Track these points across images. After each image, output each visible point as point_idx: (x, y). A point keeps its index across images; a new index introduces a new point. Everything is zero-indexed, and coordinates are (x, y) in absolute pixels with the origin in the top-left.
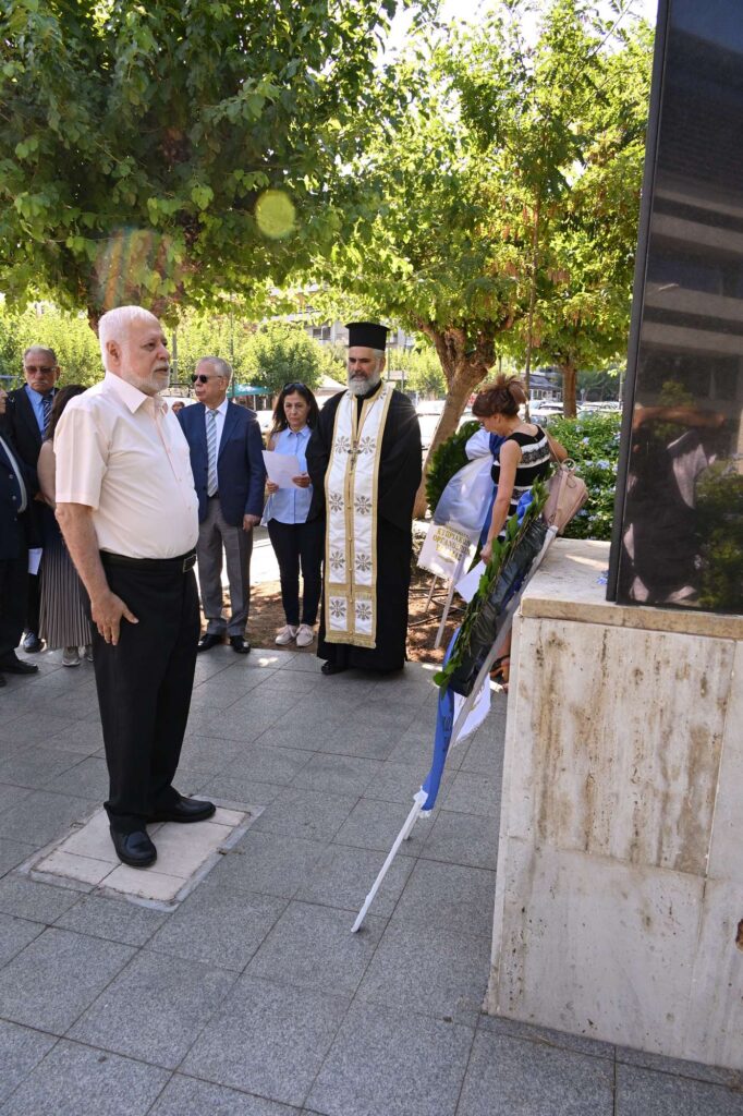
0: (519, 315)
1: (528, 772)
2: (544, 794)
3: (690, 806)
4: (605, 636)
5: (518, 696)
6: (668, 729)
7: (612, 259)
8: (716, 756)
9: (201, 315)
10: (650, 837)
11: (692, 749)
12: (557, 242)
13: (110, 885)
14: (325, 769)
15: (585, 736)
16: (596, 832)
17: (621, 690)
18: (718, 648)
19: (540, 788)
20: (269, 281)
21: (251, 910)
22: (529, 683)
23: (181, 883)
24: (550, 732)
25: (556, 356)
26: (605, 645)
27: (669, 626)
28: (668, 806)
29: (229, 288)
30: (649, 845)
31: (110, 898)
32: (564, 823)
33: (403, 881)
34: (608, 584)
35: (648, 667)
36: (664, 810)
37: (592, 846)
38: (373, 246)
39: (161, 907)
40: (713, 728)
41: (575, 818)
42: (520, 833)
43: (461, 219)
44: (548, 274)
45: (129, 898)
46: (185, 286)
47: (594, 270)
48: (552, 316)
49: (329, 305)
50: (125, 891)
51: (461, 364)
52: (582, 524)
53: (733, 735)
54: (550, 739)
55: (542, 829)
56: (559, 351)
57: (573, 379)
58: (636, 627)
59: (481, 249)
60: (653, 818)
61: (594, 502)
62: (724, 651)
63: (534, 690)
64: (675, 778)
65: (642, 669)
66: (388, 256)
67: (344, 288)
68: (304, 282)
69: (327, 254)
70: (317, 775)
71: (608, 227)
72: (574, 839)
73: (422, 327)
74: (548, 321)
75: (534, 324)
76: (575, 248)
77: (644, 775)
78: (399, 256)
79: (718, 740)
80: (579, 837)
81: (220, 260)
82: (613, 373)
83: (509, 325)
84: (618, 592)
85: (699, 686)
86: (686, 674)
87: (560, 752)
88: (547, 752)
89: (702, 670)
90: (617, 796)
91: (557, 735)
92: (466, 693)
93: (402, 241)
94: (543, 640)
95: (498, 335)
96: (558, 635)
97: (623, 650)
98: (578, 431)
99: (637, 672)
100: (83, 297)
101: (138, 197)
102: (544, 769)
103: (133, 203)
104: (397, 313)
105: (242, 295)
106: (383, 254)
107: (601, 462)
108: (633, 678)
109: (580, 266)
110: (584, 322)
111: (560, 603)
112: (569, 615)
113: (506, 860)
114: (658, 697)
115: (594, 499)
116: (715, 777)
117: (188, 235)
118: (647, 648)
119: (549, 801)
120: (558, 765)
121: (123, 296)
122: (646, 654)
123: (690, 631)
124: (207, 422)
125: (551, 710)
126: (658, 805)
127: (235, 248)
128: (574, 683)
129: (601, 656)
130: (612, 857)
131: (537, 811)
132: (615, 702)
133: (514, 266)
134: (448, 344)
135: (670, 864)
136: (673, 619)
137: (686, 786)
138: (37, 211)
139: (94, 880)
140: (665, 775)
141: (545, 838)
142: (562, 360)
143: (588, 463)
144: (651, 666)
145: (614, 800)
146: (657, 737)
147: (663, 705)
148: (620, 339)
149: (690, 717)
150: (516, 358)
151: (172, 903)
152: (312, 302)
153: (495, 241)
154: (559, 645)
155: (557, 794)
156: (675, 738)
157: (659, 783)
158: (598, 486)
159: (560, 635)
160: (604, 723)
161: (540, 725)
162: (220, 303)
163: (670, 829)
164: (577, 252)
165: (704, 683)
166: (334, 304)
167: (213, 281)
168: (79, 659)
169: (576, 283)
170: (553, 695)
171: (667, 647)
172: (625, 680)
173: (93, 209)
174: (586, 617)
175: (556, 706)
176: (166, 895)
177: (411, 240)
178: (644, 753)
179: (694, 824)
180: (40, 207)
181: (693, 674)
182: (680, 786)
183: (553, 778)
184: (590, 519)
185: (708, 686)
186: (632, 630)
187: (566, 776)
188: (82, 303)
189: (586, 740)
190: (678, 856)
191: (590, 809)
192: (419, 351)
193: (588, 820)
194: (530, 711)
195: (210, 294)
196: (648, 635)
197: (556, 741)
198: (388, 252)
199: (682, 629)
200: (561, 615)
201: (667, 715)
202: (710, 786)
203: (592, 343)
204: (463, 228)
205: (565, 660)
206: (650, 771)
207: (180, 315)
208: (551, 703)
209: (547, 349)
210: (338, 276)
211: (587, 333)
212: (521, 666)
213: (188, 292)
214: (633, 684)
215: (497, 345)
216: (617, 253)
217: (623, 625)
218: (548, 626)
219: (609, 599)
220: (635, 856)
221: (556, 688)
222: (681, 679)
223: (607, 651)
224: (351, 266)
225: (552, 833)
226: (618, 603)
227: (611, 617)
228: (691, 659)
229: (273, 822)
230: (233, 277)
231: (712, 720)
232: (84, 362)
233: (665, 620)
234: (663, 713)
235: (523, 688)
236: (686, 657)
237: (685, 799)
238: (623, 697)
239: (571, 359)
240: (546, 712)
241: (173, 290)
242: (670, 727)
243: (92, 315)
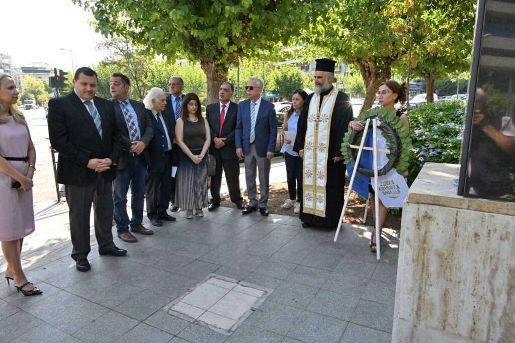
0: (404, 53)
1: (410, 284)
2: (420, 297)
3: (508, 311)
4: (457, 214)
5: (405, 244)
6: (495, 268)
7: (455, 22)
9: (250, 60)
10: (483, 327)
11: (510, 280)
12: (425, 15)
13: (202, 320)
14: (303, 273)
15: (444, 268)
16: (450, 321)
17: (466, 244)
19: (417, 294)
20: (280, 44)
21: (266, 339)
22: (412, 238)
23: (233, 322)
24: (423, 264)
25: (423, 73)
26: (456, 219)
27: (496, 210)
28: (494, 310)
29: (263, 47)
30: (482, 331)
31: (202, 326)
32: (431, 313)
33: (341, 333)
34: (459, 186)
35: (483, 233)
36: (491, 312)
37: (447, 328)
38: (330, 23)
39: (224, 333)
41: (438, 312)
42: (405, 317)
43: (373, 8)
44: (419, 31)
45: (210, 327)
46: (242, 48)
47: (444, 29)
48: (422, 53)
49: (308, 54)
50: (209, 323)
51: (373, 79)
52: (439, 156)
54: (423, 268)
55: (418, 316)
56: (425, 71)
57: (432, 84)
58: (476, 210)
59: (384, 20)
60: (485, 316)
61: (445, 145)
63: (414, 242)
64: (500, 294)
65: (479, 233)
66: (337, 28)
67: (316, 44)
68: (297, 43)
69: (307, 28)
70: (299, 276)
71: (453, 6)
72: (437, 323)
73: (353, 62)
74: (420, 55)
75: (412, 57)
76: (435, 18)
77: (479, 292)
78: (343, 28)
80: (440, 322)
81: (258, 34)
82: (453, 80)
83: (398, 59)
86: (507, 238)
87: (429, 275)
88: (422, 275)
90: (463, 302)
91: (428, 266)
93: (345, 21)
94: (420, 216)
95: (393, 64)
96: (429, 213)
97: (468, 222)
98: (436, 108)
99: (476, 235)
100: (199, 55)
101: (222, 9)
102: (420, 285)
103: (220, 12)
104: (341, 56)
105: (268, 51)
106: (335, 27)
107: (449, 124)
108: (473, 238)
109: (437, 27)
110: (439, 55)
111: (430, 196)
112: (436, 203)
113: (398, 330)
114: (489, 250)
115: (445, 143)
117: (244, 24)
118: (483, 222)
119: (422, 301)
120: (428, 283)
121: (215, 54)
122: (482, 226)
123: (510, 213)
124: (251, 108)
125: (424, 253)
126: (488, 309)
127: (265, 29)
128: (438, 238)
129: (454, 225)
130: (459, 335)
131: (415, 306)
132: (462, 251)
133: (401, 29)
134: (366, 69)
135: (494, 342)
136: (499, 206)
137: (506, 300)
138: (178, 17)
139: (196, 317)
140: (492, 293)
141: (420, 320)
142: (426, 75)
143: (442, 125)
144: (485, 232)
145: (461, 304)
146: (488, 271)
147: (492, 254)
148: (459, 63)
149: (509, 262)
150: (402, 75)
151: (229, 331)
152: (300, 53)
153: (391, 17)
154: (429, 218)
155: (427, 298)
156: (499, 273)
157: (489, 297)
158: (448, 137)
159: (430, 213)
160: (456, 262)
161: (418, 260)
162: (258, 55)
163: (495, 323)
164: (436, 20)
166: (311, 53)
167: (255, 45)
168: (193, 215)
169: (435, 35)
170: (425, 245)
171: (495, 222)
172: (468, 239)
173: (203, 15)
174: (445, 204)
175: (427, 250)
176: (227, 328)
177: (348, 20)
178: (480, 280)
179: (510, 321)
180: (180, 16)
181: (510, 238)
182: (502, 300)
183: (425, 289)
184: (443, 153)
186: (473, 211)
187: (433, 289)
188: (198, 58)
189: (445, 270)
190: (500, 339)
191: (446, 308)
192: (352, 74)
193: (445, 314)
194: (412, 252)
195: (253, 51)
196: (484, 215)
197: (427, 270)
198: (337, 26)
199: (505, 212)
200: (431, 202)
201: (494, 260)
203: (443, 66)
204: (375, 12)
205: (433, 227)
206: (483, 289)
207: (240, 61)
208: (424, 249)
209: (418, 70)
210: (313, 40)
211: (440, 61)
212: (407, 228)
213: (244, 51)
214: (474, 242)
215: (392, 69)
216: (458, 19)
217: (468, 209)
218: (423, 208)
219: (459, 194)
220: (473, 336)
221: (427, 241)
222: (504, 240)
223: (458, 223)
224: (319, 34)
225: (424, 319)
226: (464, 197)
227: (461, 204)
228: (510, 229)
229: (277, 297)
230: (263, 42)
232: (200, 86)
233: (494, 207)
234: (492, 259)
235: (408, 240)
236: (507, 228)
237: (505, 308)
238: (467, 248)
239: (431, 75)
240: (421, 254)
241: (236, 49)
242: (496, 266)
243: (202, 63)
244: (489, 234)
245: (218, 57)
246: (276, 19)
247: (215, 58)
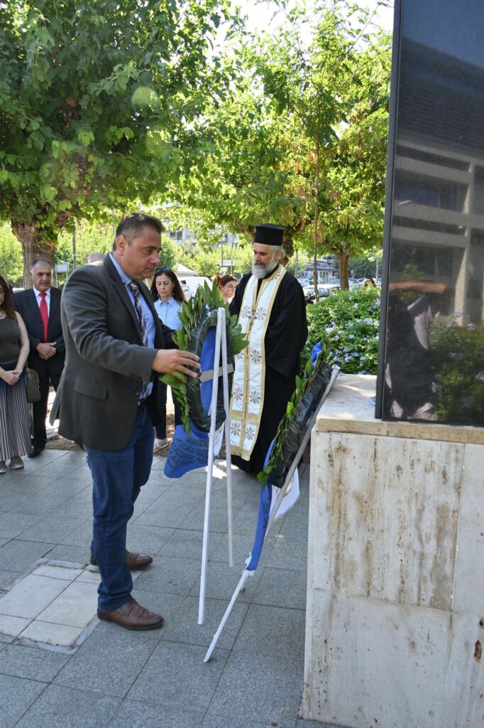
0: (308, 222)
1: (325, 541)
2: (337, 557)
3: (439, 561)
4: (375, 443)
5: (316, 488)
6: (421, 508)
7: (368, 185)
8: (455, 525)
9: (92, 224)
10: (412, 585)
11: (438, 521)
12: (332, 174)
13: (26, 636)
14: (183, 541)
15: (364, 514)
16: (375, 583)
17: (388, 481)
18: (453, 449)
19: (334, 552)
20: (138, 201)
21: (131, 649)
22: (324, 478)
23: (80, 631)
24: (340, 512)
25: (334, 249)
26: (375, 450)
27: (419, 435)
28: (424, 562)
29: (110, 205)
30: (412, 590)
31: (28, 646)
32: (352, 577)
33: (240, 622)
34: (376, 406)
35: (406, 465)
36: (421, 565)
37: (372, 593)
38: (209, 176)
39: (65, 651)
40: (452, 506)
41: (360, 573)
42: (321, 586)
43: (268, 159)
44: (326, 194)
45: (41, 645)
46: (80, 205)
47: (356, 193)
48: (330, 222)
49: (180, 216)
50: (38, 639)
52: (356, 362)
53: (466, 511)
54: (340, 517)
55: (337, 582)
56: (336, 245)
57: (346, 263)
58: (396, 437)
59: (281, 178)
60: (414, 571)
61: (363, 347)
62: (457, 451)
63: (328, 483)
64: (428, 542)
65: (402, 466)
66: (219, 183)
67: (190, 205)
68: (163, 201)
69: (176, 181)
70: (177, 546)
71: (365, 164)
72: (359, 588)
73: (243, 231)
74: (328, 226)
75: (318, 228)
76: (344, 178)
77: (406, 540)
78: (226, 183)
79: (456, 514)
80: (363, 587)
81: (104, 186)
82: (371, 259)
83: (302, 229)
84: (383, 412)
85: (441, 476)
86: (432, 469)
87: (347, 526)
88: (338, 527)
89: (442, 465)
90: (388, 556)
91: (345, 514)
92: (280, 485)
93: (229, 174)
94: (333, 448)
95: (295, 236)
96: (343, 444)
97: (388, 452)
98: (350, 299)
99: (399, 468)
100: (8, 213)
101: (45, 144)
102: (337, 540)
103: (42, 148)
104: (226, 221)
105: (119, 210)
106: (216, 182)
107: (366, 320)
108: (396, 473)
109: (347, 189)
110: (352, 226)
111: (343, 421)
112: (350, 430)
113: (313, 605)
114: (413, 485)
115: (363, 345)
116: (455, 540)
117: (81, 170)
118: (405, 451)
119: (341, 561)
120: (347, 536)
121: (35, 211)
122: (404, 455)
123: (433, 438)
125: (340, 497)
126: (416, 562)
127: (114, 178)
128: (355, 477)
129: (373, 457)
130: (386, 600)
131: (333, 569)
132: (384, 489)
133: (303, 190)
135: (427, 603)
136: (422, 430)
137: (435, 548)
139: (15, 633)
140: (421, 540)
141: (339, 588)
142: (338, 251)
143: (358, 321)
144: (408, 463)
145: (385, 559)
146: (414, 513)
147: (417, 490)
148: (376, 237)
149: (436, 498)
150: (308, 250)
151: (72, 647)
152: (168, 214)
153: (290, 174)
154: (344, 450)
155: (347, 556)
156: (426, 514)
157: (417, 546)
158: (365, 336)
159: (344, 444)
160: (377, 505)
161: (333, 508)
162: (104, 216)
163: (426, 577)
164: (345, 180)
165: (444, 474)
166: (184, 216)
167: (99, 201)
168: (6, 468)
169: (345, 200)
170: (341, 486)
171: (419, 449)
172: (390, 473)
173: (14, 152)
174: (362, 430)
175: (343, 493)
176: (68, 642)
177: (235, 172)
178: (405, 525)
179: (442, 574)
181: (436, 468)
182: (431, 547)
183: (344, 544)
184: (361, 359)
185: (447, 477)
186: (393, 438)
187: (352, 543)
188: (7, 217)
189: (365, 517)
190: (432, 597)
191: (370, 566)
192: (242, 246)
193: (369, 574)
194: (326, 497)
195: (97, 210)
196: (405, 442)
197: (345, 519)
198: (219, 180)
199: (428, 437)
200: (345, 429)
201: (420, 497)
202: (451, 546)
203: (357, 240)
204: (268, 165)
205: (348, 462)
206: (410, 537)
207: (76, 225)
208: (339, 491)
209: (327, 244)
210: (186, 197)
211: (354, 233)
212: (318, 466)
213: (82, 209)
214: (396, 477)
215: (294, 242)
216: (372, 181)
217: (388, 435)
218: (336, 437)
219: (377, 417)
220: (402, 599)
221: (343, 481)
222: (429, 472)
223: (377, 454)
224: (194, 190)
225: (344, 584)
226: (383, 420)
227: (379, 430)
228: (435, 458)
229: (146, 582)
230: (112, 198)
231: (451, 500)
232: (10, 257)
233: (416, 431)
234: (417, 496)
235: (320, 482)
236: (431, 456)
237: (435, 556)
238: (389, 486)
239: (344, 251)
240: (337, 498)
241: (70, 207)
242: (423, 506)
243: (14, 225)
244: (412, 465)
245: (41, 217)
246: (130, 167)
247: (35, 219)
